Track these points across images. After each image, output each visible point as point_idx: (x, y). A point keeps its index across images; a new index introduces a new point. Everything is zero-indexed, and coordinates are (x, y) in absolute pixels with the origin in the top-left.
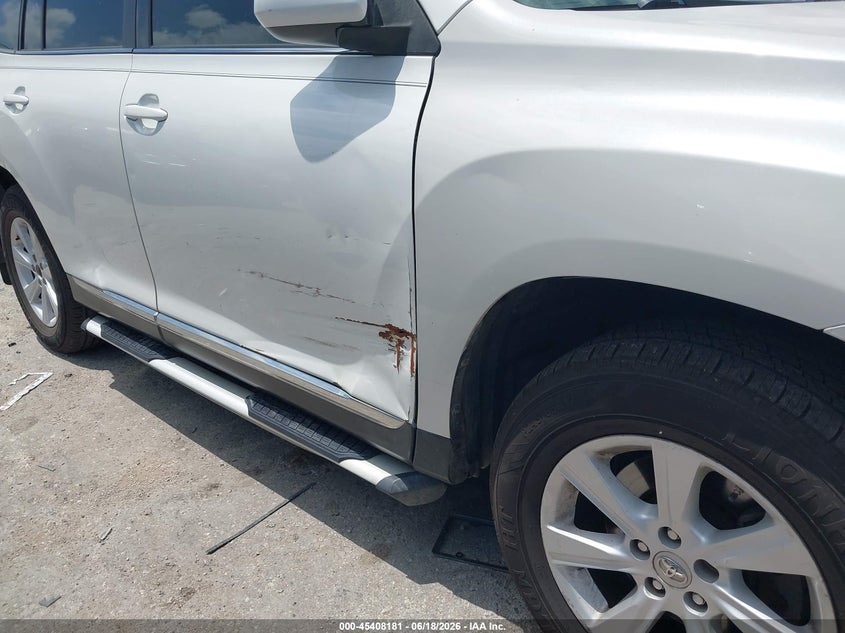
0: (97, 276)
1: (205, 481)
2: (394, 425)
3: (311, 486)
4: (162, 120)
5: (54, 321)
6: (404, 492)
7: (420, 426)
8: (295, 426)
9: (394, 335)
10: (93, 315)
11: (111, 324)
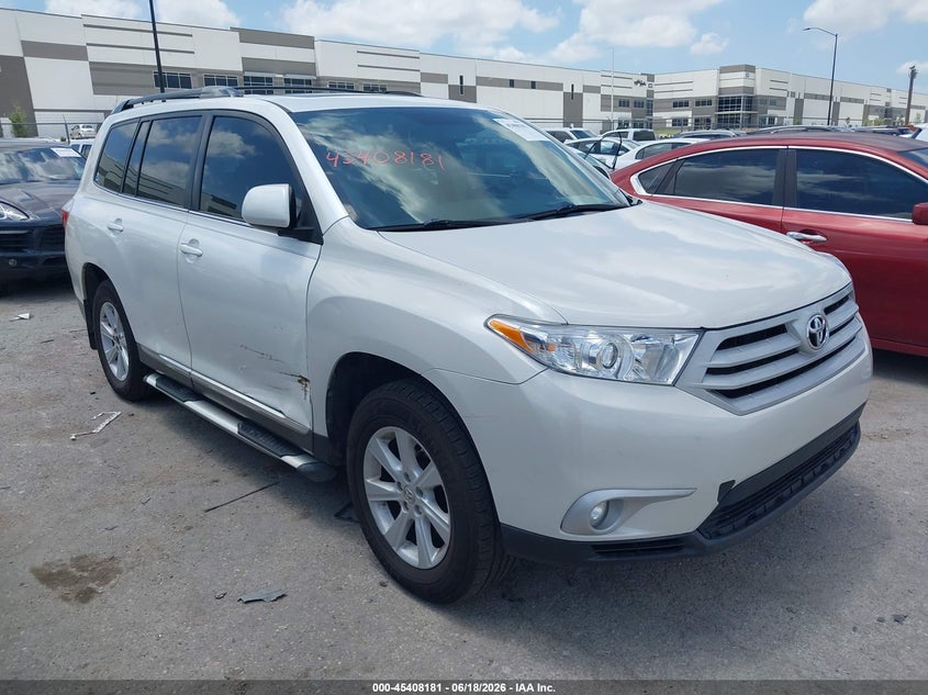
0: (156, 344)
1: (211, 478)
2: (305, 432)
3: (276, 484)
4: (200, 256)
5: (124, 377)
6: (311, 472)
7: (315, 431)
8: (261, 440)
9: (303, 380)
10: (150, 371)
11: (162, 378)
